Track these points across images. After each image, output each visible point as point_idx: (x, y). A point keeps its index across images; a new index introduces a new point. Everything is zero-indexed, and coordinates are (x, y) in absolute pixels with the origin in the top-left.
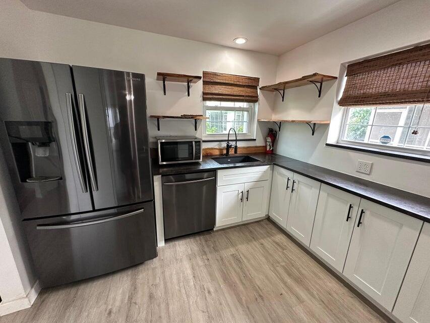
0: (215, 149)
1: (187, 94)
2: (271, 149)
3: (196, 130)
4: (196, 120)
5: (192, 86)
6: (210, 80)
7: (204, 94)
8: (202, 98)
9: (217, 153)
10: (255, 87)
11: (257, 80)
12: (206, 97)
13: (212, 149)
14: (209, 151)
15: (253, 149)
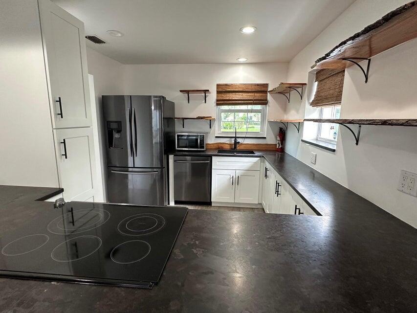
0: (226, 144)
1: (204, 101)
2: (280, 147)
3: (210, 128)
4: (210, 120)
5: (208, 96)
6: (222, 90)
7: (217, 100)
8: (215, 104)
9: (227, 147)
10: (266, 92)
11: (266, 85)
12: (220, 102)
13: (223, 143)
14: (220, 145)
15: (264, 146)
